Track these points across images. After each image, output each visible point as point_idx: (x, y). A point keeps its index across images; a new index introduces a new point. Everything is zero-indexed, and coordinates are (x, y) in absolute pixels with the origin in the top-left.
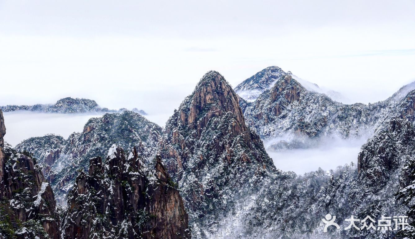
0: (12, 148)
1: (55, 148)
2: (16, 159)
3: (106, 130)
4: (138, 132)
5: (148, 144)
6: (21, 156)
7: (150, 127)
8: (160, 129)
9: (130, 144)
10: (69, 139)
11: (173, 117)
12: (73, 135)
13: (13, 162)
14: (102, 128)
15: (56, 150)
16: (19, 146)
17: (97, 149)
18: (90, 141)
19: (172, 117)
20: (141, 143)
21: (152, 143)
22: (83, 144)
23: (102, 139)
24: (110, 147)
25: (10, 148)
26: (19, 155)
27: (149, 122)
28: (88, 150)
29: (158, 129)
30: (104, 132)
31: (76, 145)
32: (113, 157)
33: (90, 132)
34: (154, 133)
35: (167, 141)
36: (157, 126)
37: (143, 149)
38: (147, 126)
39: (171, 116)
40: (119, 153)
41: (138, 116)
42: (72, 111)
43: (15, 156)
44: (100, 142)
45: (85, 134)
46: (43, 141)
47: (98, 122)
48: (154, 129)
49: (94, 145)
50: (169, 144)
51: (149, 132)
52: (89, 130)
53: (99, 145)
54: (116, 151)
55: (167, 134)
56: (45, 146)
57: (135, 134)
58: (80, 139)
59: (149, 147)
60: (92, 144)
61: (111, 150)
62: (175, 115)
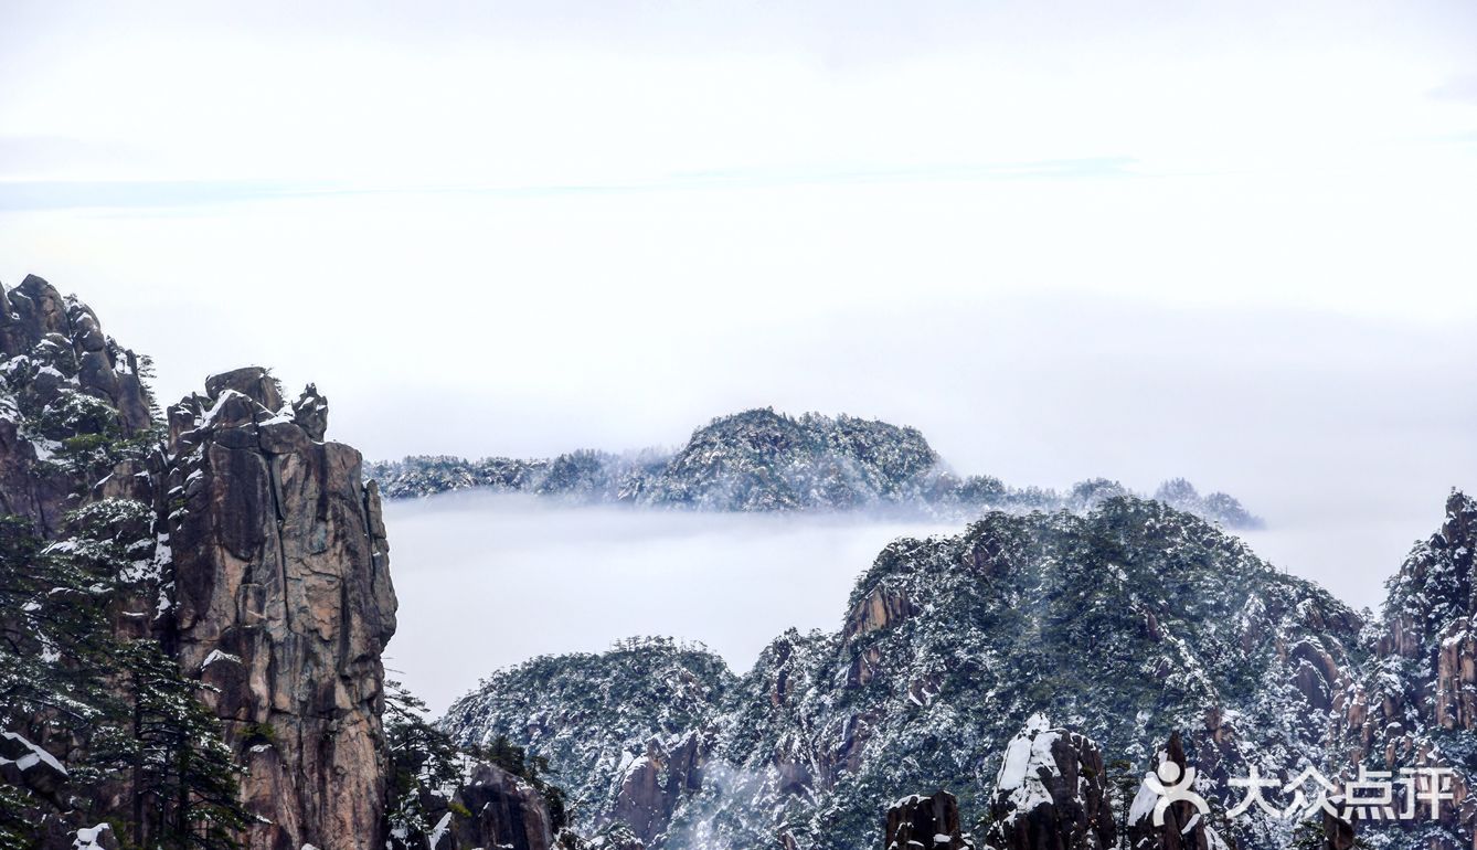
0: (428, 719)
1: (675, 728)
2: (447, 790)
3: (987, 623)
4: (1193, 639)
5: (1264, 721)
6: (480, 773)
7: (1275, 611)
8: (1347, 623)
9: (1143, 717)
10: (758, 675)
11: (1437, 542)
12: (783, 648)
13: (433, 809)
14: (967, 610)
15: (679, 740)
16: (469, 712)
17: (931, 743)
18: (889, 692)
19: (1433, 546)
20: (1214, 714)
21: (1288, 717)
22: (843, 704)
23: (960, 680)
24: (1013, 730)
25: (419, 724)
26: (466, 764)
27: (1272, 576)
28: (875, 748)
29: (1332, 619)
30: (975, 635)
31: (802, 711)
32: (1031, 799)
33: (885, 632)
34: (1305, 651)
35: (1397, 704)
36: (1322, 601)
37: (1233, 757)
38: (1255, 603)
39: (1427, 537)
40: (1069, 777)
41: (1193, 531)
42: (777, 494)
43: (446, 772)
44: (947, 696)
45: (858, 640)
46: (605, 684)
47: (935, 570)
48: (1307, 625)
49: (913, 713)
50: (1409, 726)
51: (1270, 639)
52: (879, 617)
53: (942, 718)
54: (1049, 761)
55: (1395, 662)
56: (614, 716)
57: (1172, 649)
58: (823, 675)
59: (1268, 744)
60: (895, 707)
61: (1017, 749)
62: (1449, 529)
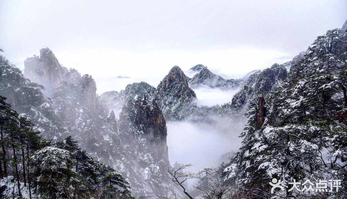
0: (99, 96)
1: (115, 96)
2: (100, 100)
3: (134, 89)
4: (146, 90)
5: (150, 94)
6: (102, 99)
7: (151, 88)
8: (155, 89)
9: (143, 95)
10: (120, 93)
11: (160, 84)
12: (121, 91)
13: (100, 101)
14: (132, 88)
15: (115, 97)
16: (102, 95)
17: (131, 96)
18: (128, 93)
20: (147, 94)
21: (152, 94)
22: (125, 94)
23: (132, 93)
24: (135, 96)
25: (98, 96)
26: (101, 98)
27: (151, 86)
28: (127, 97)
29: (154, 89)
30: (133, 90)
31: (123, 95)
32: (136, 100)
33: (128, 90)
34: (153, 90)
35: (158, 93)
36: (154, 87)
37: (148, 97)
38: (150, 88)
40: (139, 98)
41: (146, 83)
43: (100, 99)
44: (132, 94)
45: (126, 91)
46: (110, 93)
47: (131, 86)
48: (153, 89)
49: (130, 95)
50: (158, 94)
51: (151, 90)
52: (127, 89)
53: (131, 95)
54: (137, 97)
55: (158, 91)
56: (111, 95)
57: (145, 90)
58: (124, 92)
59: (150, 96)
60: (128, 94)
61: (135, 97)
